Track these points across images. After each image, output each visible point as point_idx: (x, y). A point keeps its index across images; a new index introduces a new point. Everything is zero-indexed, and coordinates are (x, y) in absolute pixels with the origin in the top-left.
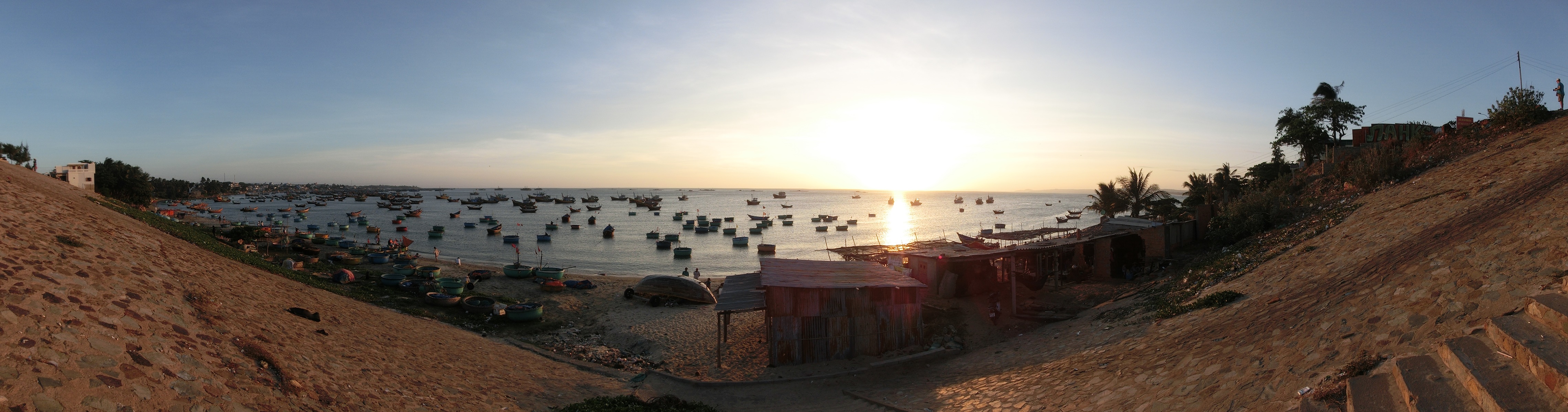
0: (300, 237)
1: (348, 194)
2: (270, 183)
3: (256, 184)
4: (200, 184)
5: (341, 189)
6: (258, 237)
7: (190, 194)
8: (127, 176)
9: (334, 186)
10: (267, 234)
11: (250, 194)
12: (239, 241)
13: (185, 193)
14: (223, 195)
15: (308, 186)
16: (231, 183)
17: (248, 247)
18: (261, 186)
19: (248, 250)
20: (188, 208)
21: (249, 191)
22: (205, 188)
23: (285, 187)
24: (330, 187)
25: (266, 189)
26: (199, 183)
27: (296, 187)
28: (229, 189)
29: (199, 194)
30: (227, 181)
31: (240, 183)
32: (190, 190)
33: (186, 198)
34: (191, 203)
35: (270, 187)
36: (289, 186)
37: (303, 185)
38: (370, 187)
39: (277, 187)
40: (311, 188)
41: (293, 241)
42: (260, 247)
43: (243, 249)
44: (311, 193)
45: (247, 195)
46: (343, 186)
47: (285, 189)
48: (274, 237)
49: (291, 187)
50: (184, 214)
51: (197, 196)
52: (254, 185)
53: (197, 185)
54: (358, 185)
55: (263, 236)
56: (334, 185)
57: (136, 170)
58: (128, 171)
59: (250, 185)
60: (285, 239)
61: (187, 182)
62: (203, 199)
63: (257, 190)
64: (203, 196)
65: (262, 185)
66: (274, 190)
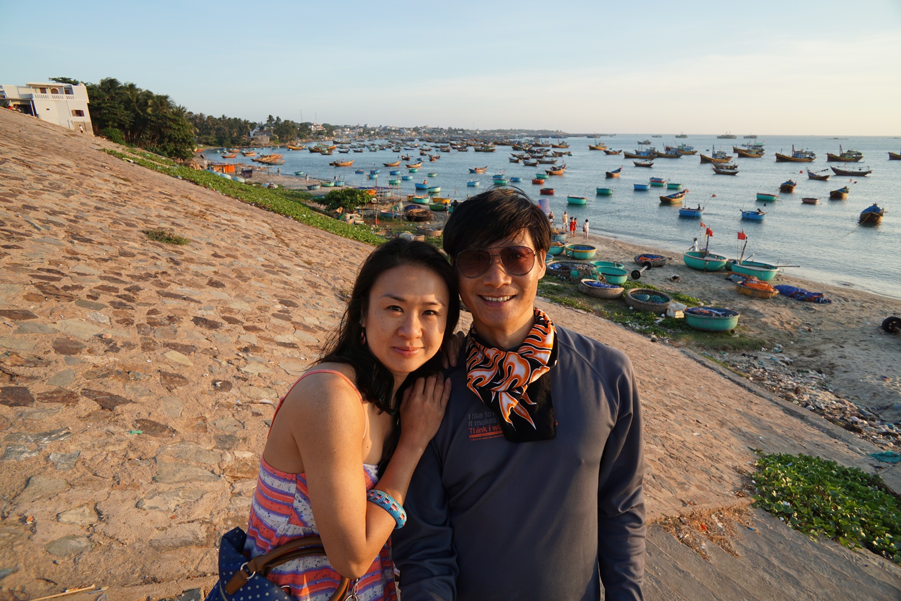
0: (414, 202)
1: (469, 142)
2: (365, 126)
3: (345, 127)
4: (265, 125)
5: (460, 134)
6: (363, 204)
7: (252, 139)
8: (149, 110)
9: (450, 131)
10: (375, 199)
11: (340, 140)
12: (338, 210)
13: (245, 138)
14: (302, 143)
15: (416, 129)
16: (311, 124)
17: (351, 218)
18: (352, 129)
19: (351, 221)
20: (253, 161)
21: (338, 136)
22: (275, 132)
23: (386, 132)
24: (445, 131)
25: (360, 134)
26: (265, 122)
27: (399, 131)
28: (309, 134)
29: (266, 140)
30: (304, 121)
31: (324, 125)
32: (252, 133)
33: (247, 145)
34: (255, 153)
35: (366, 131)
36: (390, 130)
37: (409, 129)
38: (498, 131)
39: (374, 130)
40: (420, 133)
41: (406, 209)
42: (365, 216)
43: (345, 220)
44: (421, 140)
45: (335, 143)
46: (462, 130)
47: (386, 134)
48: (383, 203)
49: (394, 131)
50: (250, 171)
51: (263, 143)
52: (343, 128)
53: (262, 128)
54: (482, 129)
55: (370, 203)
56: (450, 128)
57: (162, 101)
58: (150, 102)
59: (337, 127)
60: (398, 206)
61: (246, 122)
62: (274, 148)
63: (348, 136)
64: (272, 143)
65: (354, 128)
66: (370, 135)
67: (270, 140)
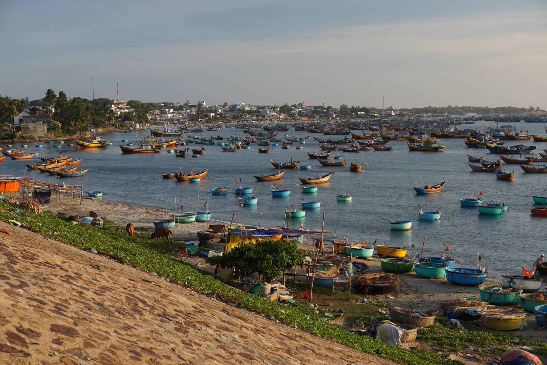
23: (234, 114)
25: (192, 118)
28: (109, 119)
31: (132, 103)
32: (17, 119)
35: (201, 113)
47: (234, 117)
59: (154, 106)
67: (48, 130)
